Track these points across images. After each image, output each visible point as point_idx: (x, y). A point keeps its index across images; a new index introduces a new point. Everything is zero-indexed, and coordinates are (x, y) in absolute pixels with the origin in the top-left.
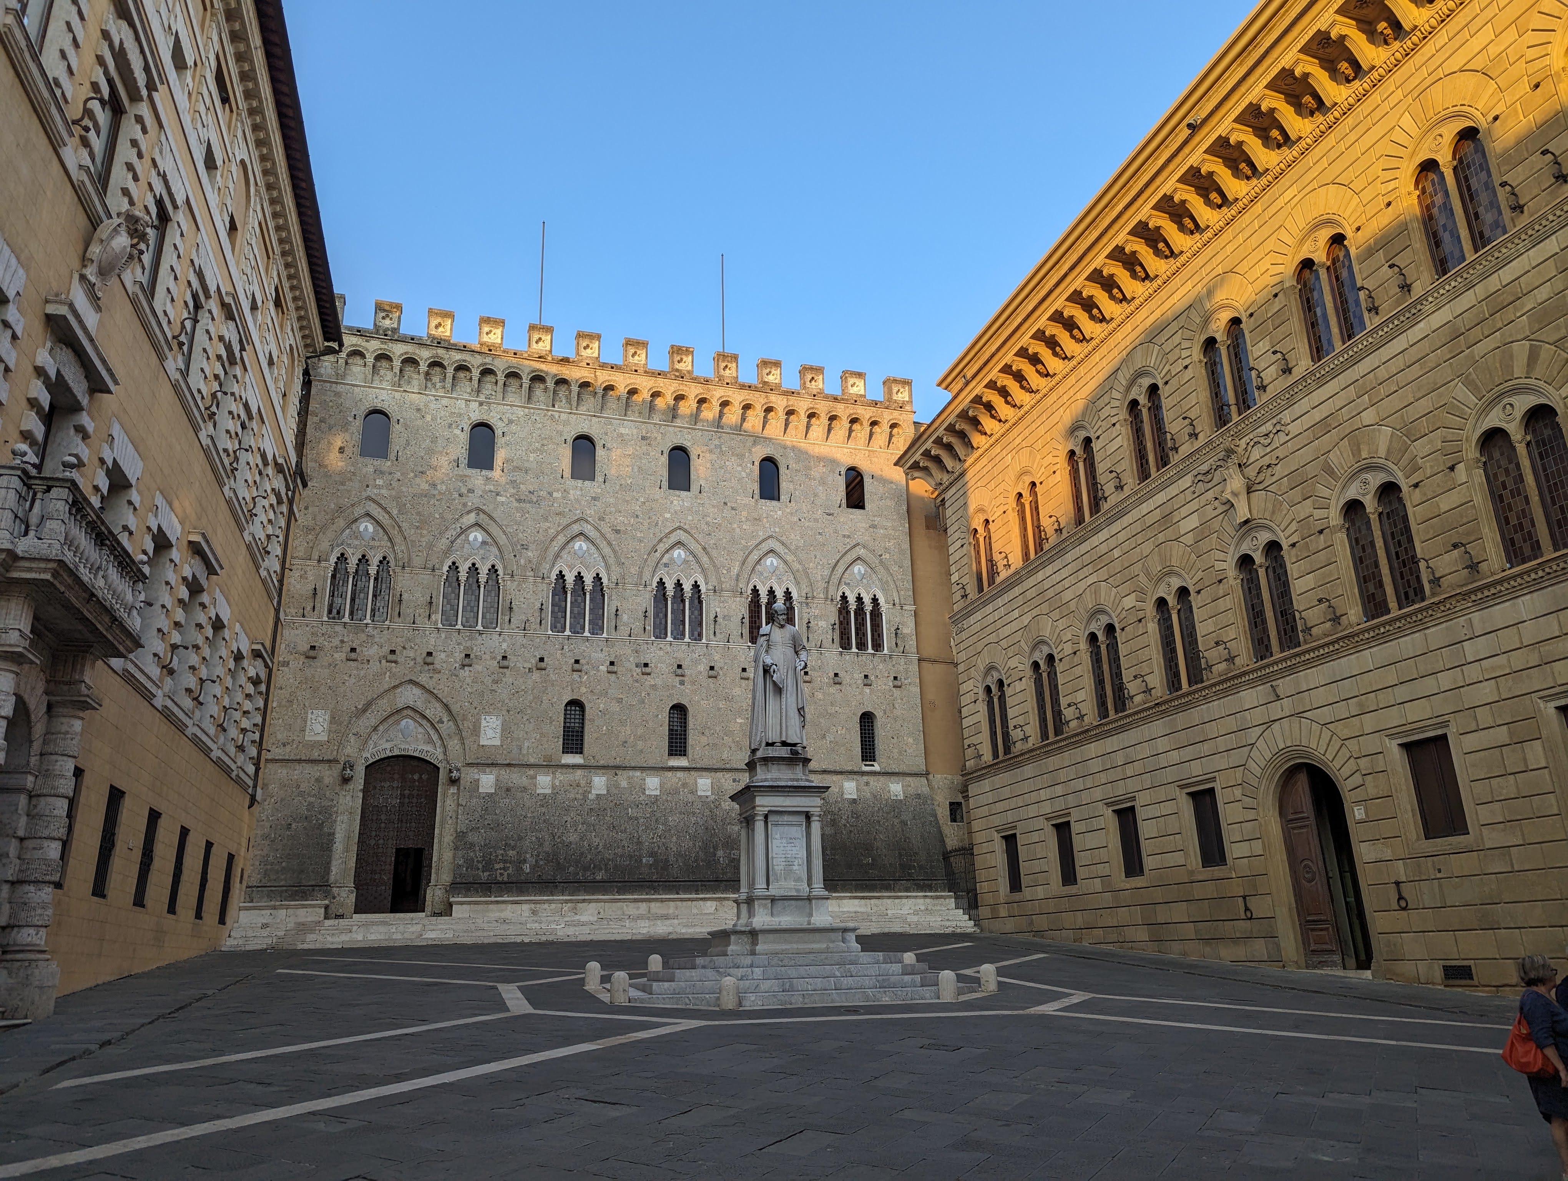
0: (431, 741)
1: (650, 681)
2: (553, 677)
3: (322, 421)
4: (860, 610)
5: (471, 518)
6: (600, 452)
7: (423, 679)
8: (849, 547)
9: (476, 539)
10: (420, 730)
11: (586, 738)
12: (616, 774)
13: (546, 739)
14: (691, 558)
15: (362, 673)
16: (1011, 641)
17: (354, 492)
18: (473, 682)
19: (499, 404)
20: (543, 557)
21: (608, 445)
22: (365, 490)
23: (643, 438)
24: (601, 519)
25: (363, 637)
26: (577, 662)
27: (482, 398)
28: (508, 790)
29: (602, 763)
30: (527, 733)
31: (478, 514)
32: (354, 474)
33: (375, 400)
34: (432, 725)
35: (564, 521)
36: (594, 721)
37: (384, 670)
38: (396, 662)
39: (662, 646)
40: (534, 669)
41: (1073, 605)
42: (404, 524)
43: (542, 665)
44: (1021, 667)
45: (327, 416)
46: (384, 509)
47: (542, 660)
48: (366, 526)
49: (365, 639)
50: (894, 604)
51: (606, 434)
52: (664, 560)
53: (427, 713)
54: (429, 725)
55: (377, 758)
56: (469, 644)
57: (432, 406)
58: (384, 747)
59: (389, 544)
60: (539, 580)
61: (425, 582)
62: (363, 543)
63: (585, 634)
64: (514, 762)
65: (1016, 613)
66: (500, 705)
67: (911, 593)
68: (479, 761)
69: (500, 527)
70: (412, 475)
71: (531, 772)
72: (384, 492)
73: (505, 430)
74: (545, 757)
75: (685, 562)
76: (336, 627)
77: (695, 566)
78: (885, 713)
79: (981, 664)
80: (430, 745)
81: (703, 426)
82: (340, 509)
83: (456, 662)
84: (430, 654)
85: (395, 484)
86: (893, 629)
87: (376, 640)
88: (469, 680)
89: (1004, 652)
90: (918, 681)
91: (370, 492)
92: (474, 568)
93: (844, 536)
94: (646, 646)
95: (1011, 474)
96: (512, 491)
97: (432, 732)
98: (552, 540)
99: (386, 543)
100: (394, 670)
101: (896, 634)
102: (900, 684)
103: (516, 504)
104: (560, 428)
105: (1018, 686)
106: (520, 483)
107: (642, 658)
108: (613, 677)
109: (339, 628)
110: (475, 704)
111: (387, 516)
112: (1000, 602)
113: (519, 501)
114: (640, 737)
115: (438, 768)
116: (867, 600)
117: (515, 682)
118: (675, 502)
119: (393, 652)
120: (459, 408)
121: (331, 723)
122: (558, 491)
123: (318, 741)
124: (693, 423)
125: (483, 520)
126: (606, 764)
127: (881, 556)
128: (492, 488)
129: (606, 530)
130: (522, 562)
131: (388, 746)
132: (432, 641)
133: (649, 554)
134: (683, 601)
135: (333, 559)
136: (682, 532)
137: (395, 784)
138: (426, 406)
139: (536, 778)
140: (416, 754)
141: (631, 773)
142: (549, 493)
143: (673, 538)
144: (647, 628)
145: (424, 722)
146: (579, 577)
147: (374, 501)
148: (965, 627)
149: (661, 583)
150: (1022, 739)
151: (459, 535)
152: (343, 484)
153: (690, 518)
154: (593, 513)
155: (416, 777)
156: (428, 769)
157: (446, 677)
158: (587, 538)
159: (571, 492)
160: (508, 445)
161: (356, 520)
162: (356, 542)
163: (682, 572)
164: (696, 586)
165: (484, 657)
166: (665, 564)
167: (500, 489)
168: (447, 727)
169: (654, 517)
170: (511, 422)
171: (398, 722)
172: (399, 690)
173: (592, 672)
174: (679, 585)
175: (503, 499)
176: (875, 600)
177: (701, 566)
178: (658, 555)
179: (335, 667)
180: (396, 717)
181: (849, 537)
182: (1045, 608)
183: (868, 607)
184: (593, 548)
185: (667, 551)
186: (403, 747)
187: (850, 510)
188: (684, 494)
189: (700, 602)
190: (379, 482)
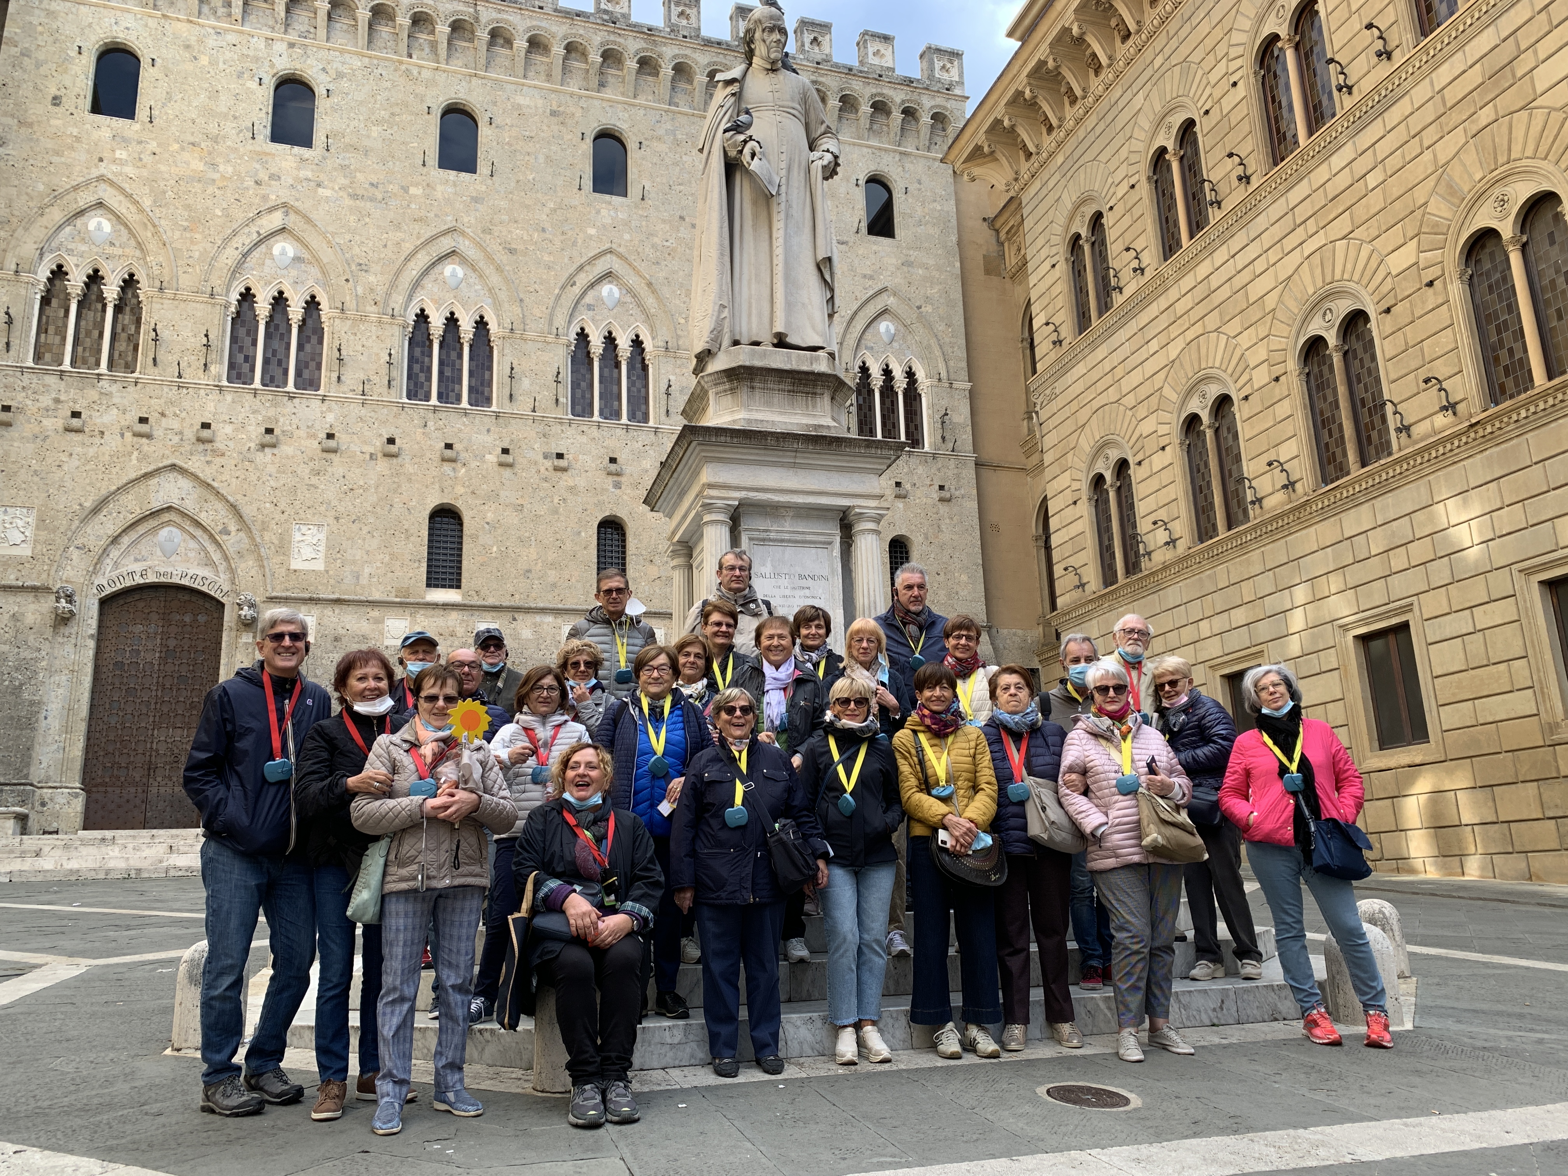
0: (209, 563)
1: (566, 480)
2: (410, 468)
3: (25, 53)
4: (888, 390)
5: (276, 220)
6: (485, 132)
7: (195, 464)
8: (871, 293)
9: (283, 253)
10: (192, 544)
11: (465, 563)
12: (514, 619)
13: (398, 563)
14: (628, 299)
15: (92, 451)
16: (1143, 392)
17: (78, 168)
18: (278, 472)
19: (320, 48)
20: (393, 284)
21: (497, 121)
22: (96, 166)
23: (553, 113)
24: (487, 231)
25: (92, 394)
26: (449, 446)
27: (292, 37)
28: (336, 639)
29: (491, 601)
30: (367, 552)
31: (287, 214)
32: (78, 139)
33: (115, 27)
34: (211, 536)
35: (428, 233)
36: (477, 537)
37: (129, 448)
38: (149, 436)
39: (585, 428)
40: (380, 455)
41: (1271, 301)
42: (163, 222)
43: (392, 448)
44: (1163, 429)
45: (33, 47)
46: (129, 196)
47: (391, 441)
48: (99, 223)
49: (96, 397)
50: (940, 380)
51: (495, 103)
52: (589, 299)
53: (203, 518)
54: (206, 537)
55: (119, 587)
56: (271, 412)
57: (211, 42)
58: (131, 568)
59: (138, 253)
60: (386, 319)
61: (199, 314)
62: (95, 250)
63: (461, 406)
64: (346, 597)
65: (1154, 345)
66: (323, 508)
67: (964, 364)
68: (288, 594)
69: (324, 235)
70: (176, 146)
71: (375, 613)
72: (129, 170)
73: (330, 87)
74: (398, 590)
75: (619, 303)
76: (46, 377)
77: (635, 311)
78: (927, 538)
79: (1086, 443)
80: (209, 568)
81: (647, 100)
82: (56, 196)
83: (251, 440)
84: (206, 426)
85: (147, 158)
86: (937, 417)
87: (116, 400)
88: (271, 469)
89: (1129, 413)
90: (975, 492)
91: (103, 169)
92: (280, 301)
93: (865, 276)
94: (559, 427)
95: (1145, 123)
96: (343, 181)
97: (211, 548)
98: (408, 259)
99: (132, 251)
100: (145, 448)
101: (943, 423)
102: (948, 495)
103: (348, 202)
104: (421, 90)
105: (1159, 460)
106: (356, 170)
107: (553, 445)
108: (507, 473)
109: (52, 380)
110: (282, 505)
111: (133, 209)
112: (1122, 335)
113: (354, 197)
114: (553, 565)
115: (223, 605)
116: (898, 373)
117: (349, 475)
118: (604, 212)
119: (143, 420)
120: (256, 49)
121: (38, 528)
122: (417, 185)
123: (15, 557)
124: (631, 94)
125: (295, 223)
126: (497, 603)
127: (919, 307)
128: (309, 174)
129: (494, 247)
130: (360, 290)
131: (137, 567)
132: (211, 406)
133: (563, 288)
134: (618, 365)
135: (44, 273)
136: (614, 258)
137: (152, 629)
138: (201, 41)
139: (383, 622)
140: (185, 582)
141: (538, 618)
142: (402, 188)
143: (600, 267)
144: (562, 400)
145: (198, 533)
146: (452, 321)
147: (112, 183)
148: (1057, 391)
149: (582, 336)
150: (1167, 543)
151: (257, 245)
152: (57, 153)
153: (627, 237)
154: (473, 221)
155: (187, 619)
156: (207, 605)
157: (234, 462)
158: (464, 261)
159: (439, 188)
160: (336, 111)
161: (81, 213)
162: (83, 248)
163: (615, 319)
164: (637, 343)
165: (297, 433)
166: (589, 305)
167: (323, 177)
168: (234, 541)
169: (570, 233)
170: (340, 75)
171: (154, 530)
172: (154, 481)
173: (474, 464)
174: (610, 340)
175: (327, 193)
176: (910, 375)
177: (644, 311)
178: (577, 290)
179: (44, 440)
180: (152, 523)
181: (871, 278)
182: (1212, 321)
183: (900, 383)
184: (474, 275)
185: (592, 285)
186: (162, 571)
187: (873, 238)
188: (616, 200)
189: (645, 368)
190: (120, 154)
